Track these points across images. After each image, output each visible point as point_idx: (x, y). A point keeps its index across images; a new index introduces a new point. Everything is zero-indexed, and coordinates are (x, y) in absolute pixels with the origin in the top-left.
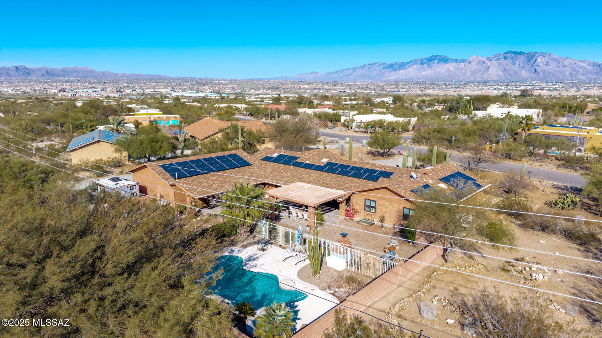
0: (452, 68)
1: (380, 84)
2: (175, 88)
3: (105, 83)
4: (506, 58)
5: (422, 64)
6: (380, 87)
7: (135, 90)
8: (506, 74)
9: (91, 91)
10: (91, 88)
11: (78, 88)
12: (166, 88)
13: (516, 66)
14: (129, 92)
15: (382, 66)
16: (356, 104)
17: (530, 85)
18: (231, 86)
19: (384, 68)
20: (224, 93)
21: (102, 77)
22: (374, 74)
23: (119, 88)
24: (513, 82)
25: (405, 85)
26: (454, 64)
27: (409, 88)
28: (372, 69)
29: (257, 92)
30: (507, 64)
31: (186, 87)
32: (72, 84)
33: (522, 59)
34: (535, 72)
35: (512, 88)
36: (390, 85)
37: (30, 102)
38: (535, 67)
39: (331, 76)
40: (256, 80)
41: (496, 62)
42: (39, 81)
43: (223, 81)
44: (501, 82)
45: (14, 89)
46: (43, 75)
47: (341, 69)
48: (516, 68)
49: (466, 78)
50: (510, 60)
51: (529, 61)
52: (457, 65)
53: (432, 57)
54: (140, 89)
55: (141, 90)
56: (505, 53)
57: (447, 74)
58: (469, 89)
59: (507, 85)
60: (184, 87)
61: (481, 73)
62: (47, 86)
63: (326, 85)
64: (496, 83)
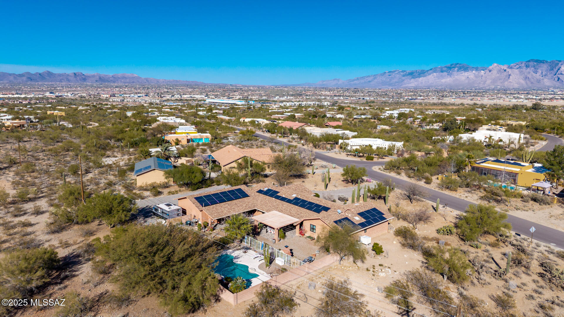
0: (471, 76)
1: (399, 92)
2: (209, 93)
3: (148, 88)
4: (527, 66)
5: (442, 71)
6: (399, 94)
7: (173, 96)
8: (528, 82)
9: (136, 96)
10: (136, 93)
11: (126, 94)
12: (201, 94)
13: (538, 74)
14: (168, 98)
15: (402, 74)
16: (365, 119)
17: (552, 94)
18: (259, 93)
19: (404, 76)
20: (251, 100)
21: (146, 83)
22: (394, 81)
23: (160, 93)
24: (534, 90)
25: (423, 93)
26: (474, 72)
27: (427, 96)
28: (392, 76)
29: (282, 99)
30: (529, 73)
31: (219, 93)
32: (121, 89)
33: (545, 67)
34: (558, 80)
35: (531, 97)
36: (409, 93)
37: (89, 109)
38: (559, 76)
39: (352, 83)
40: (282, 87)
41: (517, 70)
42: (93, 86)
43: (251, 88)
44: (521, 90)
45: (73, 93)
46: (96, 81)
47: (362, 76)
48: (538, 76)
49: (486, 85)
50: (532, 68)
51: (552, 69)
52: (477, 73)
53: (452, 65)
54: (178, 94)
55: (179, 96)
56: (527, 62)
57: (467, 81)
58: (487, 97)
59: (527, 93)
60: (216, 93)
61: (501, 81)
62: (100, 91)
63: (346, 92)
64: (517, 92)
